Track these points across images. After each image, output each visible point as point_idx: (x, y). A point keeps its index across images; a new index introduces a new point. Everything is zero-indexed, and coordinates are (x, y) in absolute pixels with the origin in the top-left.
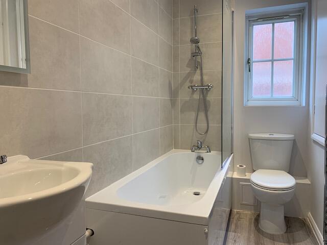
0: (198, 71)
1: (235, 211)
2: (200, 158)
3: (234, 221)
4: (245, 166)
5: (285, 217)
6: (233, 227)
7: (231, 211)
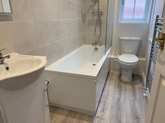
0: (97, 4)
1: (111, 72)
2: (96, 49)
3: (110, 76)
4: (117, 52)
5: (132, 74)
6: (109, 78)
7: (109, 72)
